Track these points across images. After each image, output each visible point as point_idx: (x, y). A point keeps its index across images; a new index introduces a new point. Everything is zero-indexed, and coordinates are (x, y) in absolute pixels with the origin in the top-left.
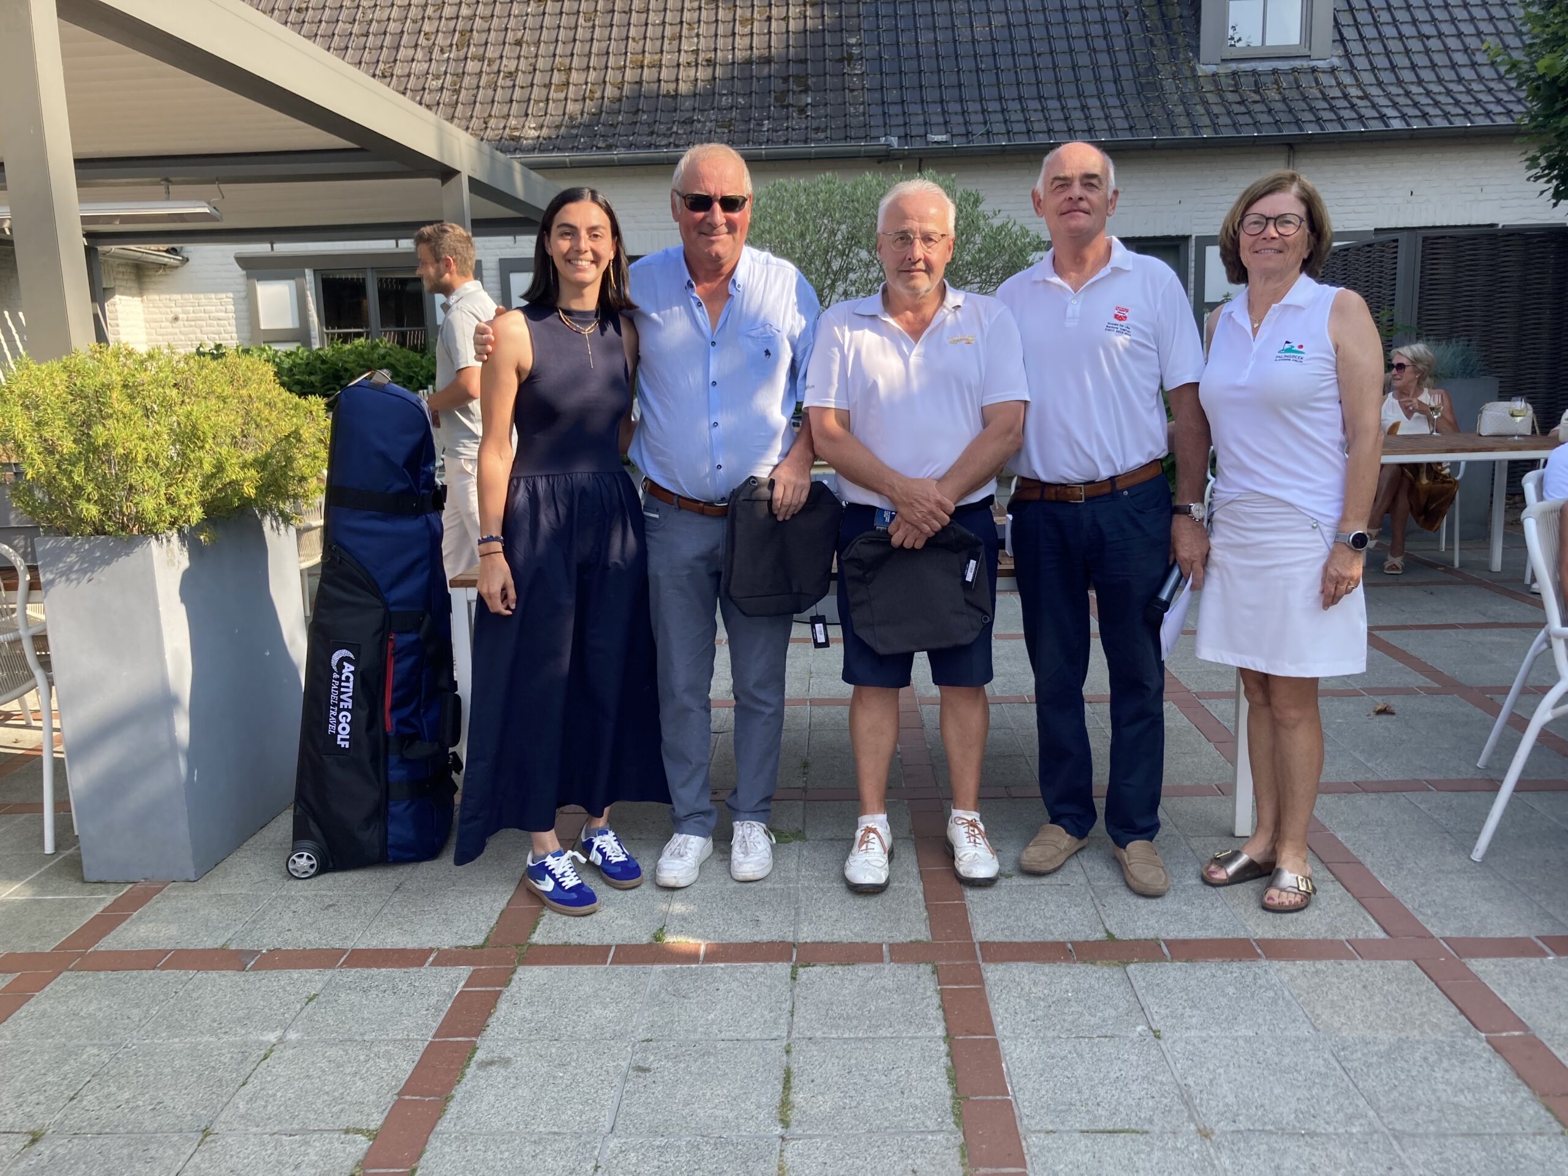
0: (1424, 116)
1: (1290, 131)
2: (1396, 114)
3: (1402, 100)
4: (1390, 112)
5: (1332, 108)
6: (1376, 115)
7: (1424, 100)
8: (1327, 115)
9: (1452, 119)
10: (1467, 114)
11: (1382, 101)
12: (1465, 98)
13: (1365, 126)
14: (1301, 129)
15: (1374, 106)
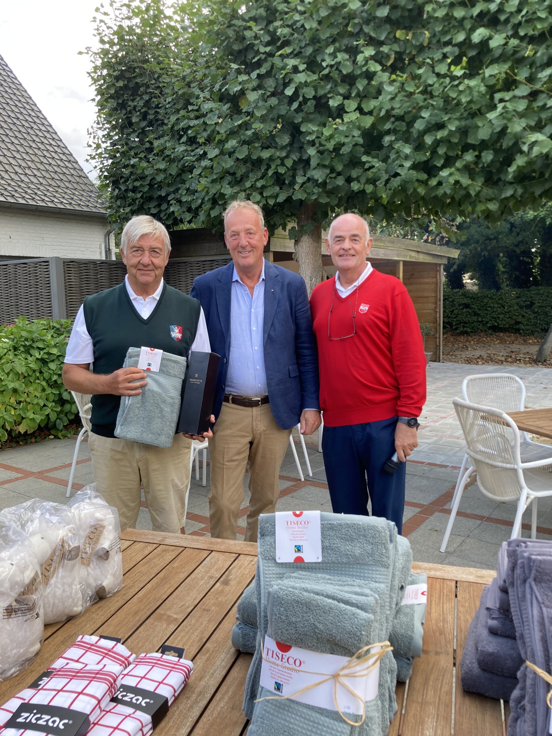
0: (13, 196)
7: (9, 188)
9: (27, 200)
10: (33, 199)
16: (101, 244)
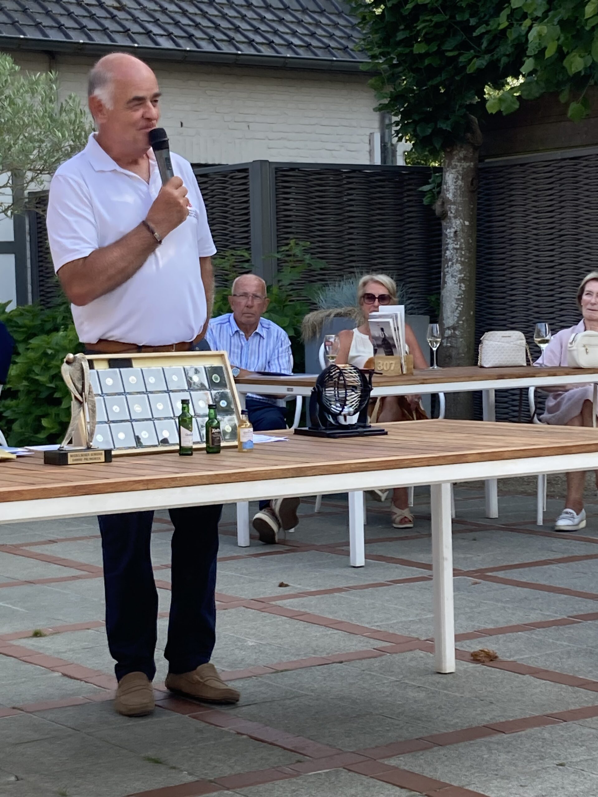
0: (190, 37)
1: (55, 36)
2: (162, 32)
3: (163, 18)
4: (156, 30)
5: (92, 17)
6: (142, 31)
7: (184, 21)
8: (91, 25)
9: (218, 43)
10: (231, 40)
11: (143, 17)
12: (224, 24)
13: (134, 41)
14: (67, 36)
15: (135, 20)
16: (372, 134)
